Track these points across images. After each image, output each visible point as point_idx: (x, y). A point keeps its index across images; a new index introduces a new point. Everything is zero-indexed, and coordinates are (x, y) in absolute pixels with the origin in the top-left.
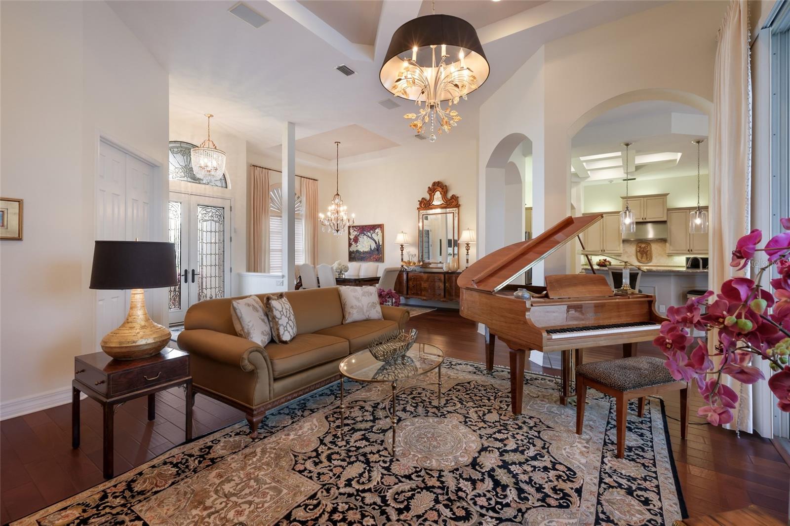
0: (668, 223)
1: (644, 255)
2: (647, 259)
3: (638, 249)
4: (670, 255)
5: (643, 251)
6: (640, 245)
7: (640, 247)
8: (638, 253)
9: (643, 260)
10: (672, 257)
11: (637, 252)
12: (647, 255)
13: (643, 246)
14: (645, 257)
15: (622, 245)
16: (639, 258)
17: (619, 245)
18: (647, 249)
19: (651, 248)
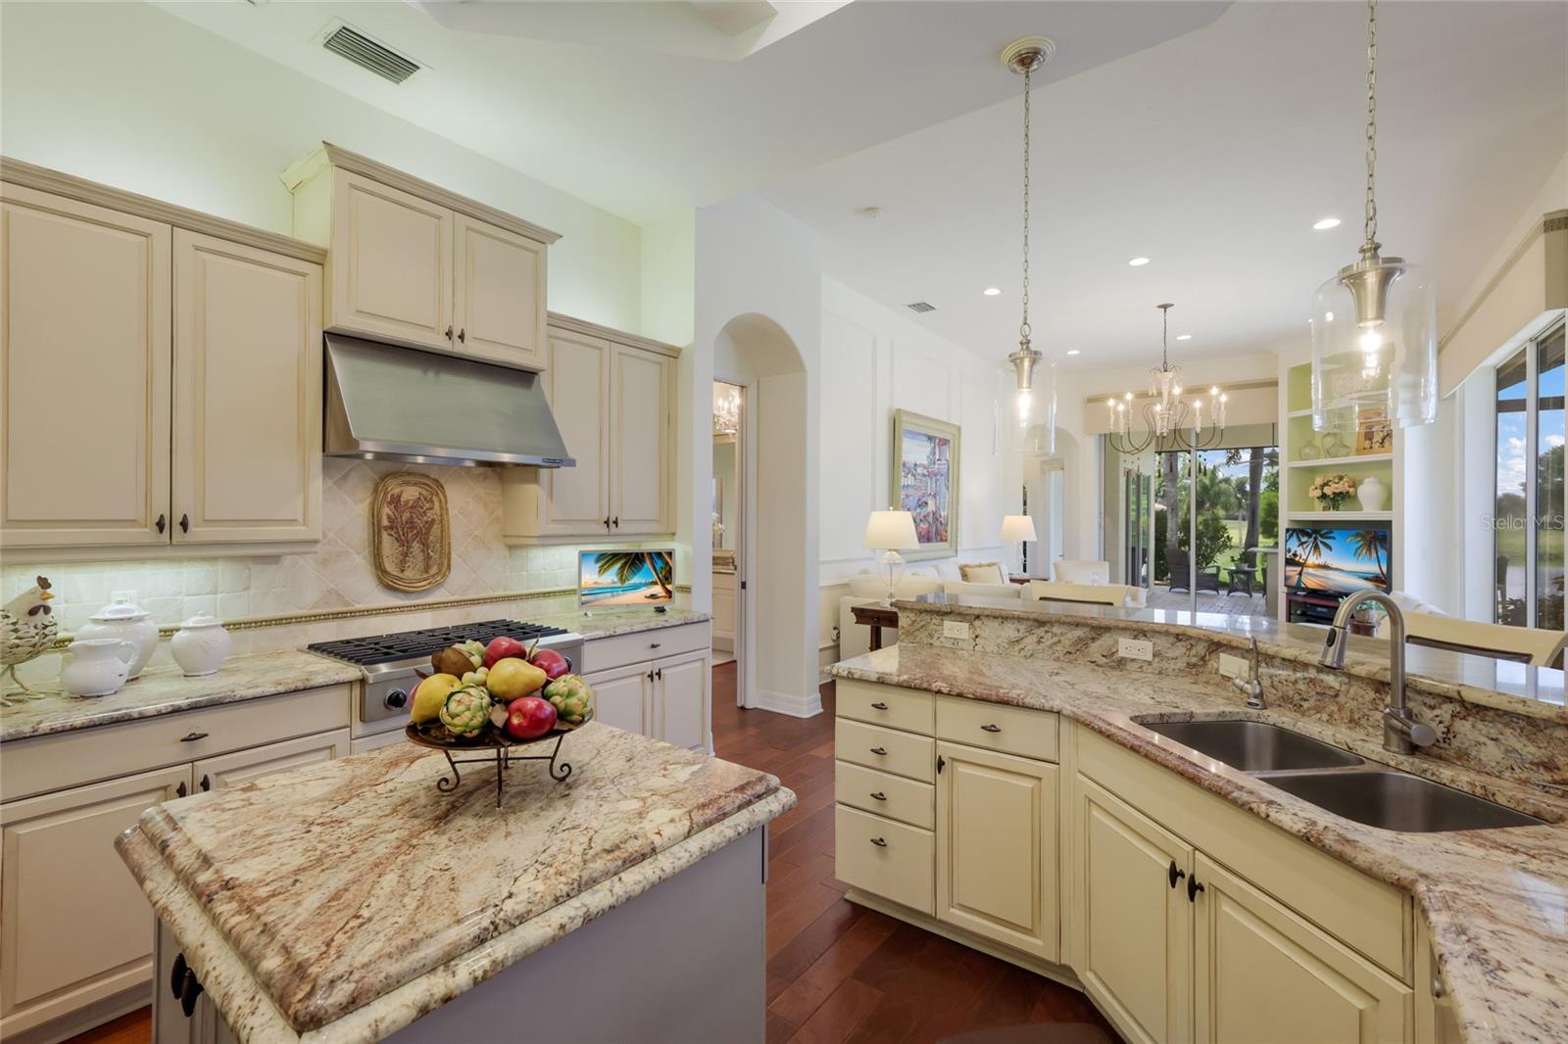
0: (543, 379)
1: (416, 546)
2: (427, 572)
3: (386, 510)
4: (515, 545)
5: (411, 521)
6: (393, 488)
7: (395, 501)
8: (385, 535)
9: (409, 574)
10: (523, 553)
11: (376, 530)
12: (425, 545)
13: (410, 493)
14: (421, 557)
15: (317, 483)
16: (390, 566)
17: (304, 486)
18: (430, 515)
19: (444, 509)
